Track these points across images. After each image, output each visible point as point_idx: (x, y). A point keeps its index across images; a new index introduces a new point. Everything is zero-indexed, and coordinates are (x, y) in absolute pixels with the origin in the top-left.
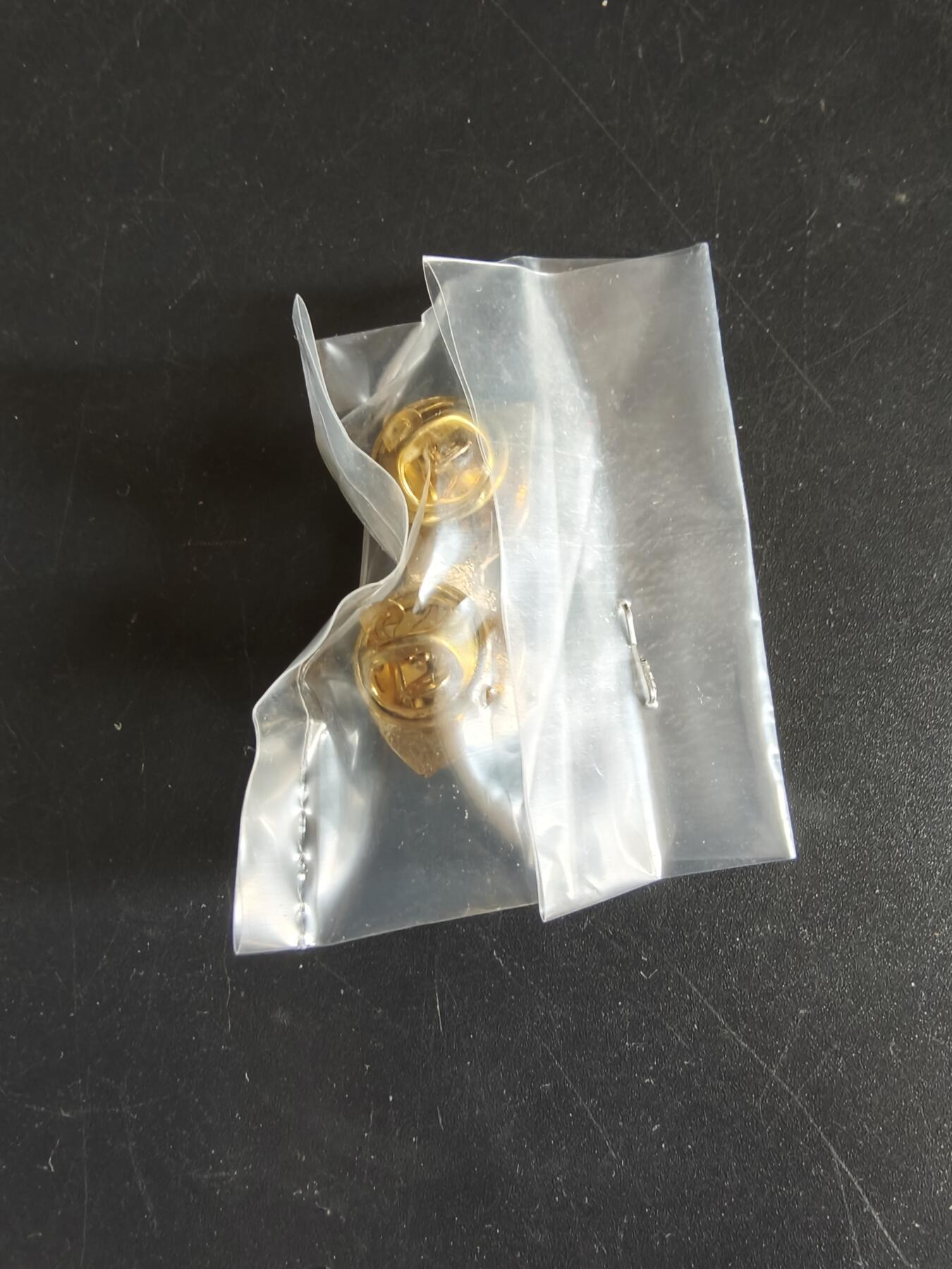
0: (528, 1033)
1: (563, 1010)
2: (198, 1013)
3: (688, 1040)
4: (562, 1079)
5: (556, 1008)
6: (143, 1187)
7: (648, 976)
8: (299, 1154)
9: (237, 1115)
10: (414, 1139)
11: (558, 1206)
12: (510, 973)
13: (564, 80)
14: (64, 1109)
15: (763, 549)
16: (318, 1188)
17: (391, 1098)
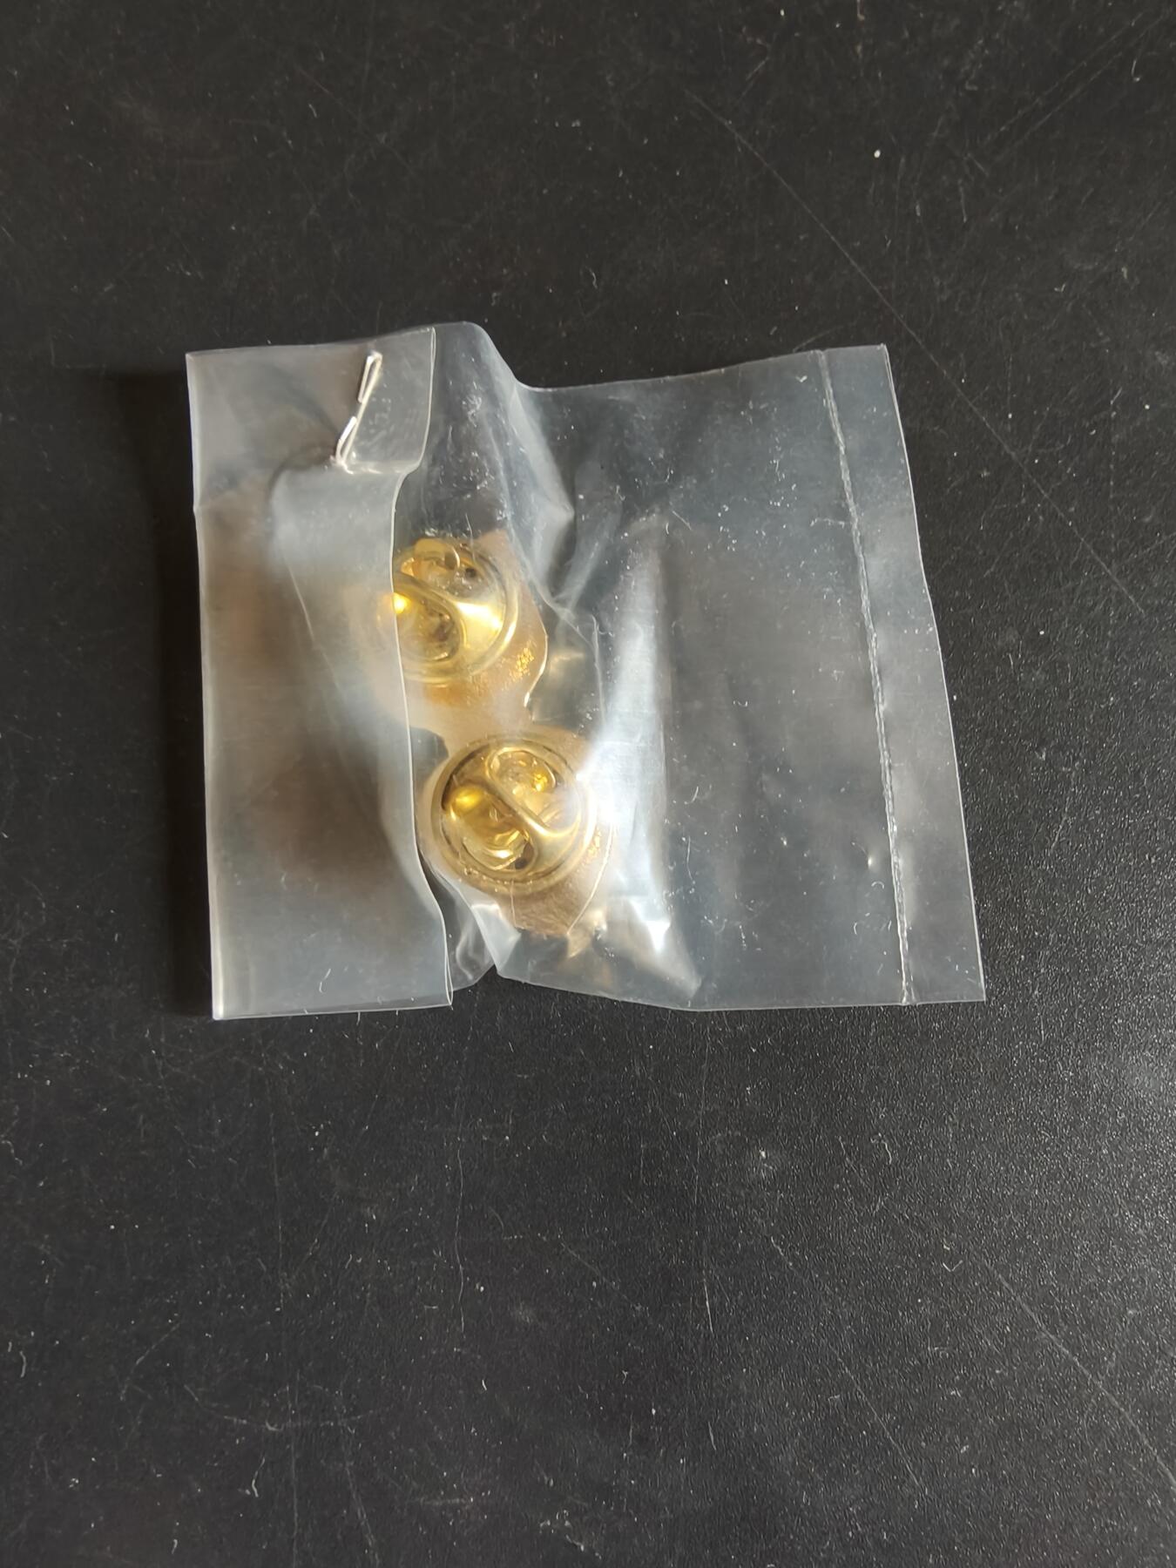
0: (813, 1335)
1: (854, 1308)
2: (426, 1307)
3: (999, 1344)
4: (854, 1390)
5: (845, 1306)
6: (362, 1515)
7: (951, 1269)
8: (546, 1478)
9: (473, 1430)
10: (681, 1461)
11: (851, 1543)
12: (791, 1264)
13: (833, 238)
14: (269, 1422)
15: (1071, 772)
16: (569, 1518)
17: (654, 1412)
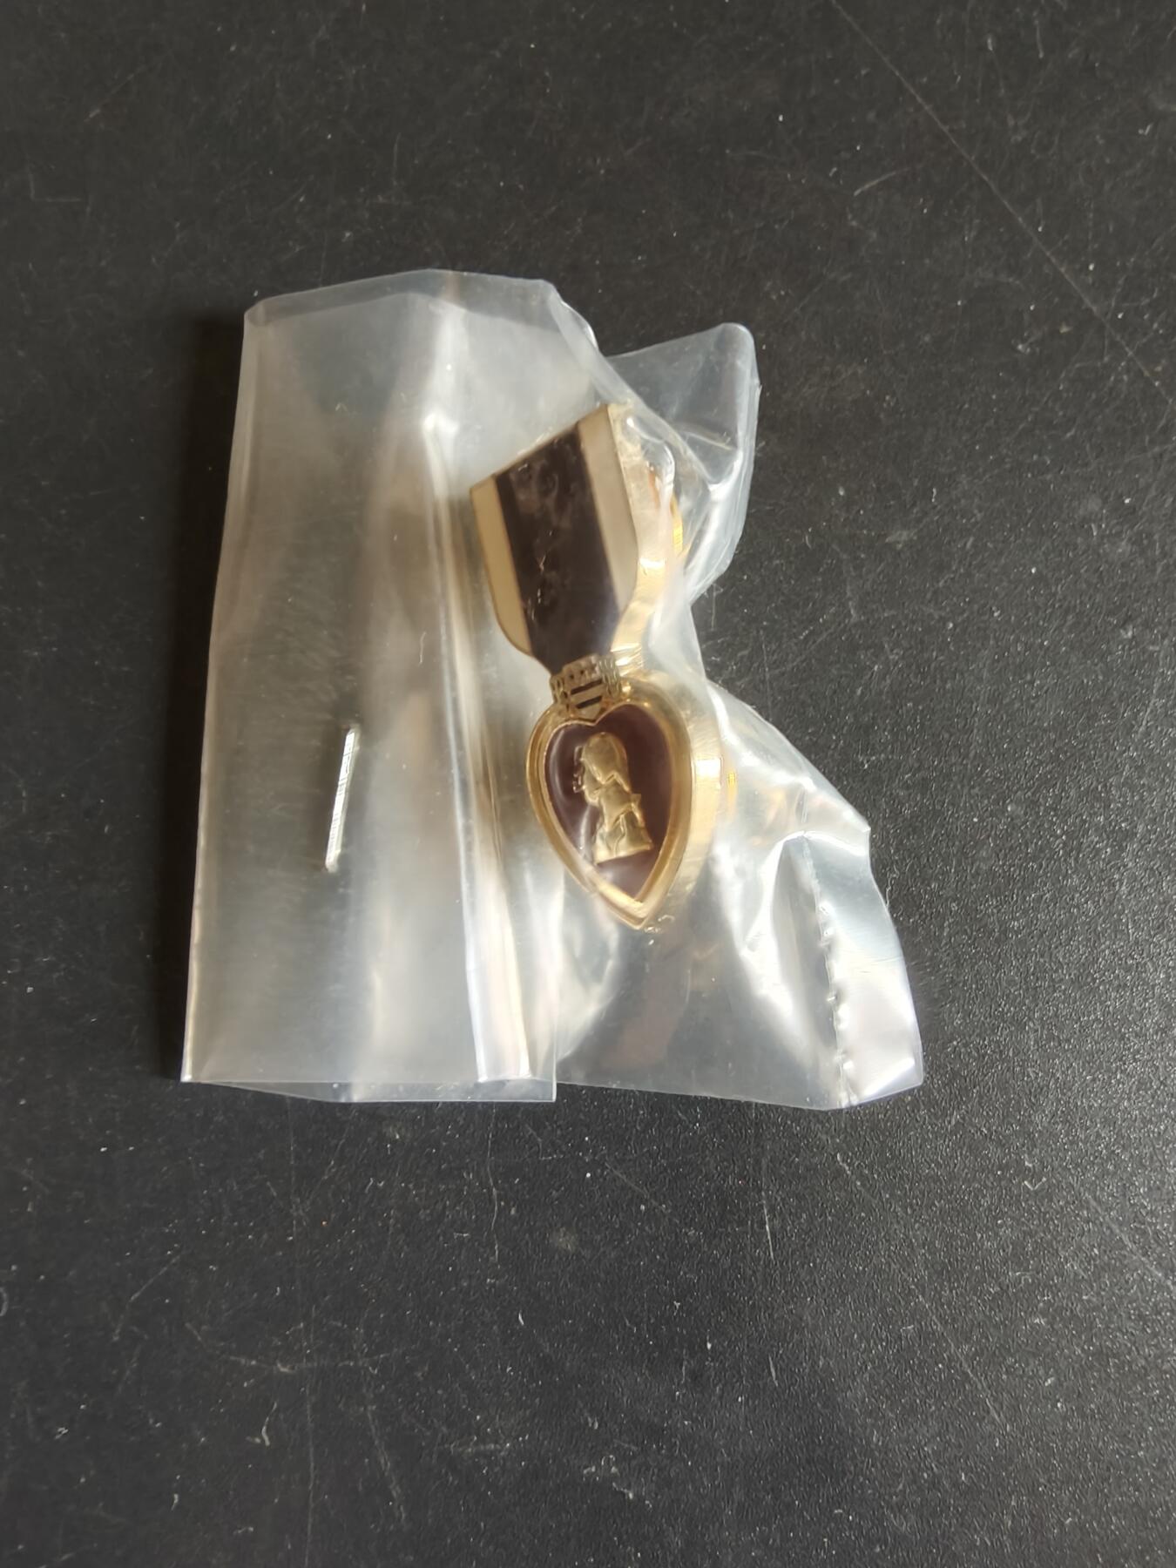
0: (883, 1260)
1: (928, 1231)
2: (456, 1235)
3: (1086, 1268)
4: (929, 1319)
5: (919, 1229)
6: (386, 1464)
7: (1034, 1187)
8: (589, 1419)
9: (509, 1369)
10: (740, 1399)
11: (927, 1485)
12: (859, 1183)
13: (897, 74)
14: (281, 1361)
15: (1159, 652)
16: (616, 1464)
17: (709, 1346)
